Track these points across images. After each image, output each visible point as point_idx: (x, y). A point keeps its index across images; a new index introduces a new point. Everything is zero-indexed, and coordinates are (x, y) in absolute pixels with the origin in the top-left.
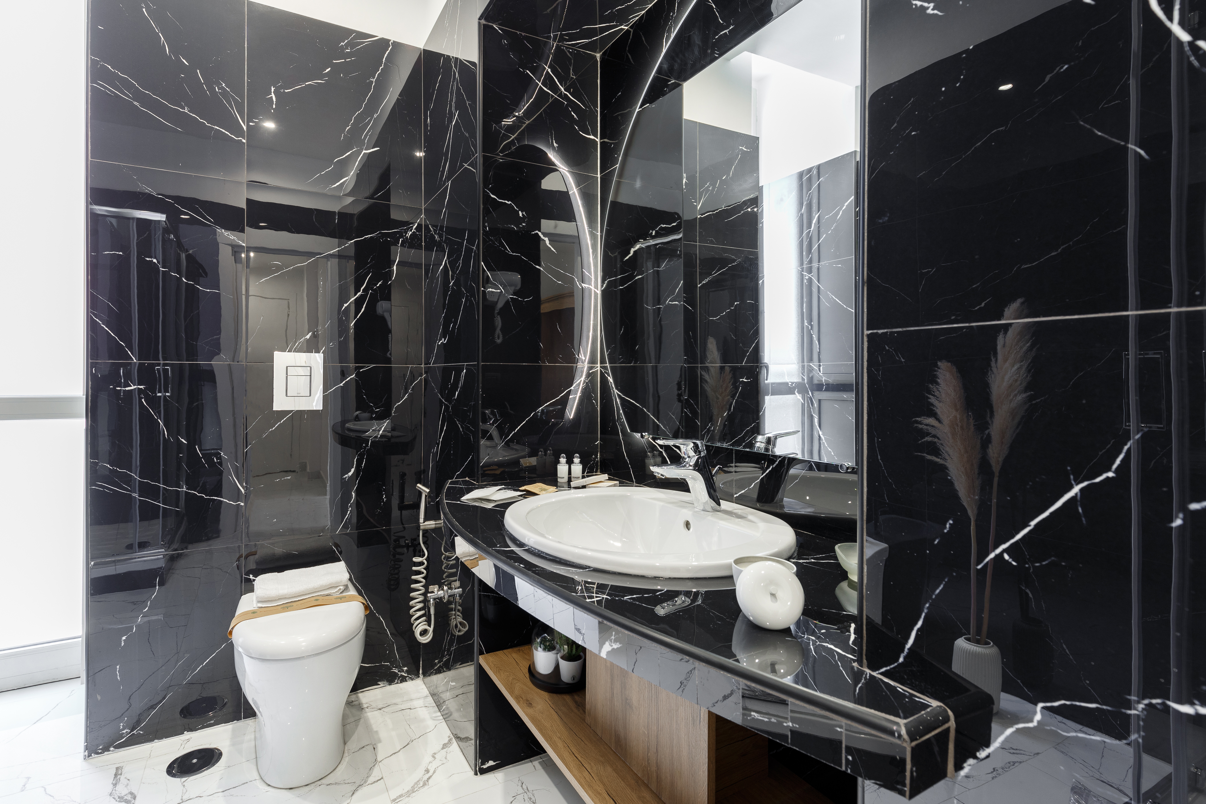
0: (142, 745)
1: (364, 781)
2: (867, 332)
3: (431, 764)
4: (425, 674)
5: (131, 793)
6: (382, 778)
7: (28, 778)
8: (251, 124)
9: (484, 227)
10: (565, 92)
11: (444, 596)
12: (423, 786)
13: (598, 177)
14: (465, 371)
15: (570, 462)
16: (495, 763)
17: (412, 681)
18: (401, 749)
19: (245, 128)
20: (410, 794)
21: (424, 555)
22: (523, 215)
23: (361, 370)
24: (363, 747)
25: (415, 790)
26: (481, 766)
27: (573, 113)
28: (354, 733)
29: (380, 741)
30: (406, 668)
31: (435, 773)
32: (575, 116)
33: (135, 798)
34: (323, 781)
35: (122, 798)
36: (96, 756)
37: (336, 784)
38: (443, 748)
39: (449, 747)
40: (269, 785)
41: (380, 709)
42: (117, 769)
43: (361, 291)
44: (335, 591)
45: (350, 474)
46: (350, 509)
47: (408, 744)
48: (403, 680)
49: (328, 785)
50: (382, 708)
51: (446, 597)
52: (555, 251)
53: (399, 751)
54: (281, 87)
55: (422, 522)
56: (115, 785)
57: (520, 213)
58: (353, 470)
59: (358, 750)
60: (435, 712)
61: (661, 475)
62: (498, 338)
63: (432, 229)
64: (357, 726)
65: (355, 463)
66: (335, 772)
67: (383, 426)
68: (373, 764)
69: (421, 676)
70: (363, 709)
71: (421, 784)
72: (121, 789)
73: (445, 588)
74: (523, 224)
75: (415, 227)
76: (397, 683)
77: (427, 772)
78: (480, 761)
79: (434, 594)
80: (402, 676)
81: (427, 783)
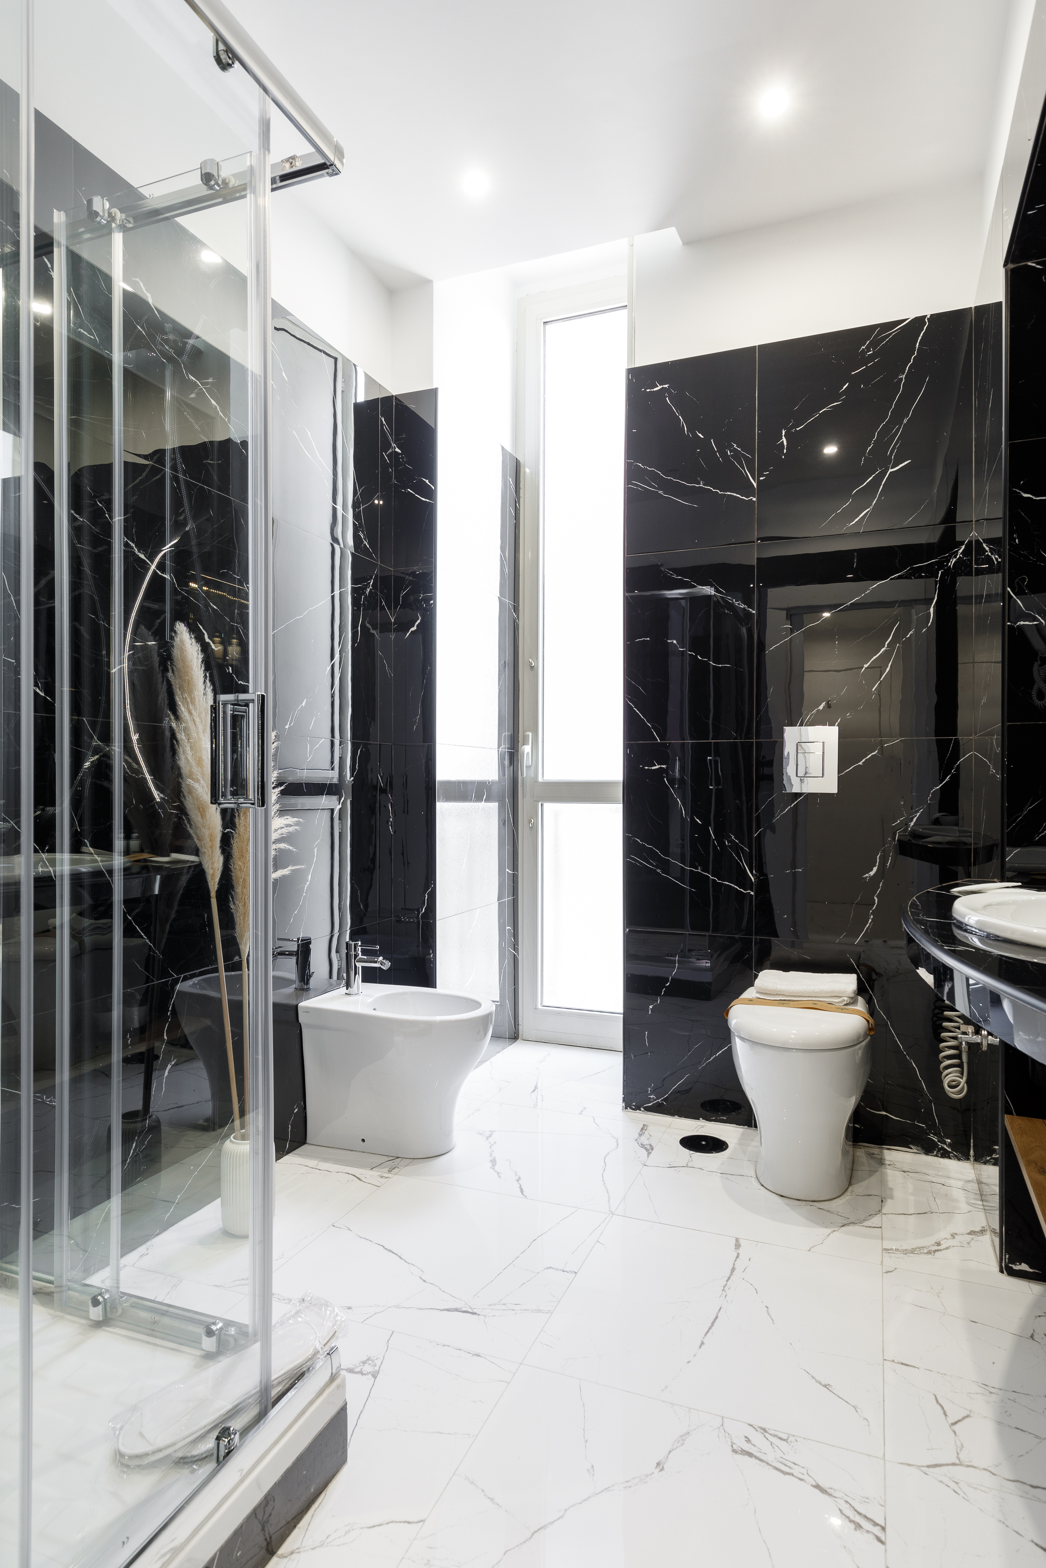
0: (665, 1115)
1: (859, 1221)
3: (945, 1240)
4: (977, 1158)
5: (651, 1145)
6: (881, 1227)
7: (585, 1108)
8: (761, 478)
11: (982, 1042)
12: (927, 1253)
16: (1029, 1268)
17: (958, 1162)
18: (914, 1214)
19: (755, 485)
20: (908, 1253)
23: (885, 745)
24: (870, 1195)
25: (916, 1252)
26: (1009, 1262)
28: (865, 1180)
29: (892, 1197)
30: (949, 1140)
31: (946, 1250)
33: (652, 1149)
34: (815, 1204)
35: (644, 1145)
36: (631, 1110)
37: (828, 1211)
38: (969, 1234)
39: (978, 1236)
40: (763, 1186)
41: (904, 1172)
42: (644, 1125)
43: (886, 646)
44: (837, 1001)
45: (872, 873)
46: (872, 916)
47: (925, 1213)
48: (945, 1155)
49: (819, 1209)
50: (907, 1172)
51: (985, 1044)
53: (911, 1214)
54: (792, 427)
56: (640, 1135)
58: (875, 869)
59: (863, 1196)
60: (977, 1199)
63: (987, 549)
64: (870, 1176)
65: (878, 860)
66: (830, 1202)
67: (916, 816)
68: (876, 1213)
69: (971, 1158)
70: (883, 1164)
71: (926, 1251)
72: (644, 1140)
73: (984, 1032)
75: (961, 551)
76: (936, 1156)
77: (939, 1244)
78: (1007, 1256)
79: (967, 1036)
80: (943, 1148)
81: (933, 1253)
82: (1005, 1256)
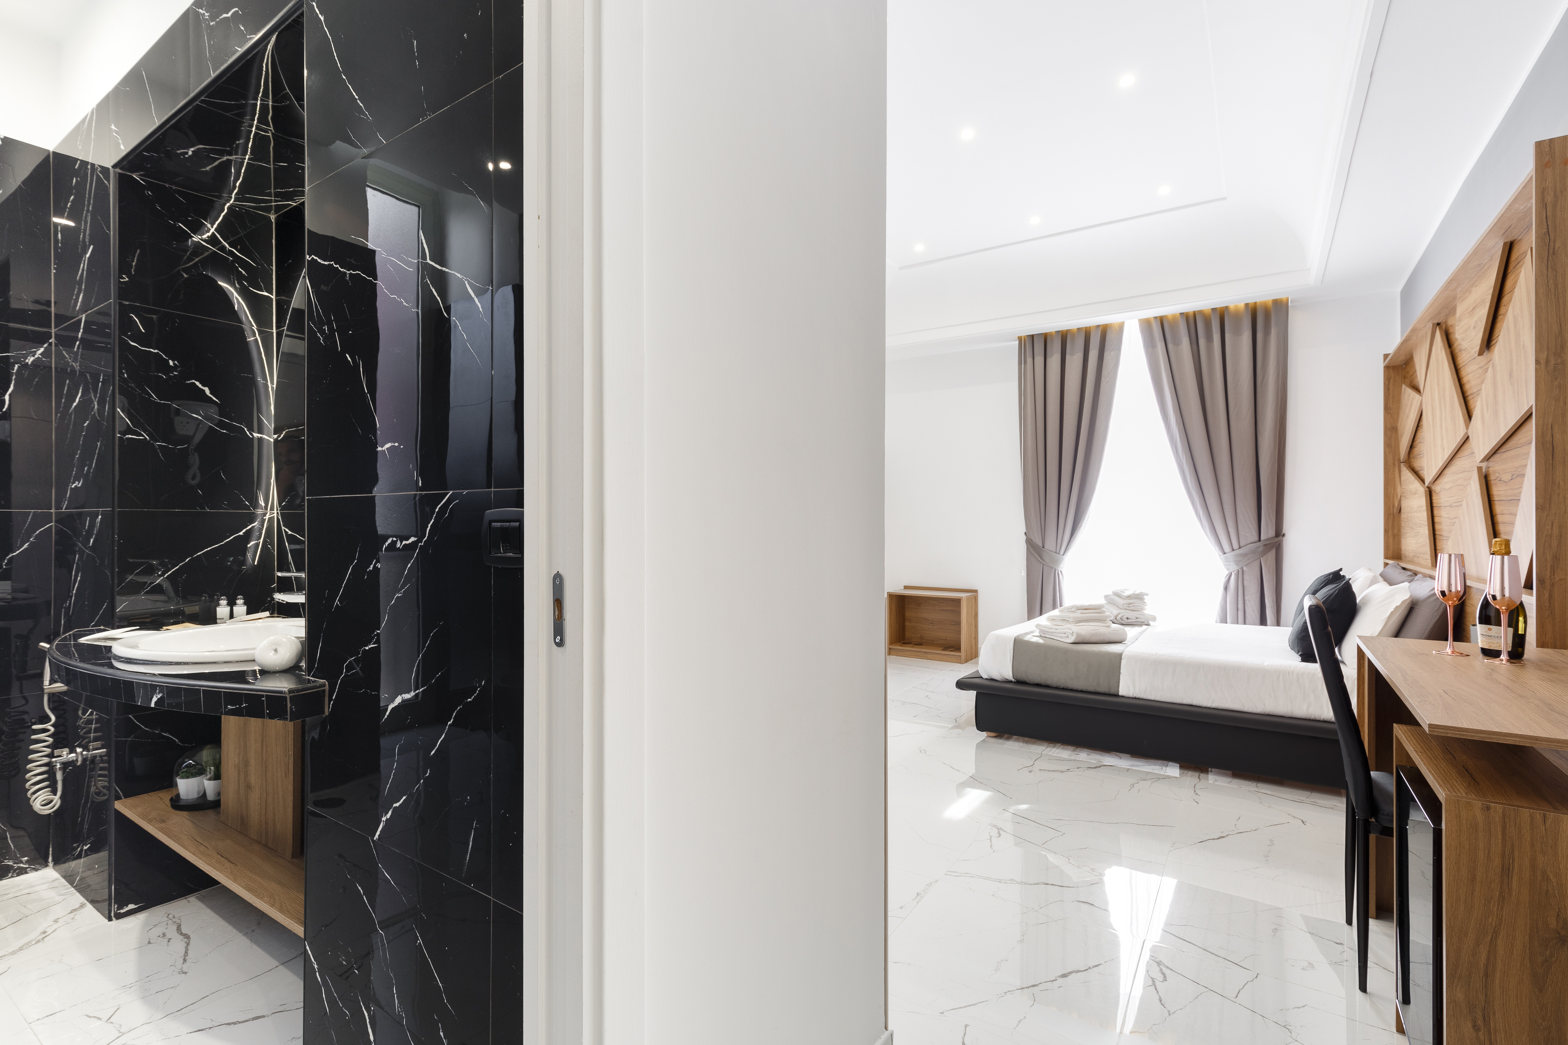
2: (307, 498)
3: (49, 928)
4: (56, 862)
9: (121, 373)
10: (230, 248)
11: (77, 759)
12: (35, 944)
13: (273, 332)
14: (100, 517)
15: (232, 604)
16: (137, 906)
17: (36, 872)
18: (9, 925)
20: (17, 952)
21: (50, 720)
22: (174, 364)
25: (24, 948)
26: (117, 910)
27: (240, 269)
30: (26, 858)
31: (54, 933)
32: (243, 272)
38: (71, 913)
39: (80, 910)
47: (20, 920)
48: (22, 872)
51: (80, 759)
52: (217, 401)
53: (6, 927)
55: (48, 684)
57: (171, 363)
60: (66, 889)
61: (282, 600)
62: (194, 478)
63: (67, 356)
69: (51, 864)
73: (79, 750)
74: (175, 373)
75: (39, 352)
76: (12, 877)
77: (45, 932)
78: (116, 906)
79: (62, 758)
80: (19, 868)
81: (42, 940)
82: (114, 907)
